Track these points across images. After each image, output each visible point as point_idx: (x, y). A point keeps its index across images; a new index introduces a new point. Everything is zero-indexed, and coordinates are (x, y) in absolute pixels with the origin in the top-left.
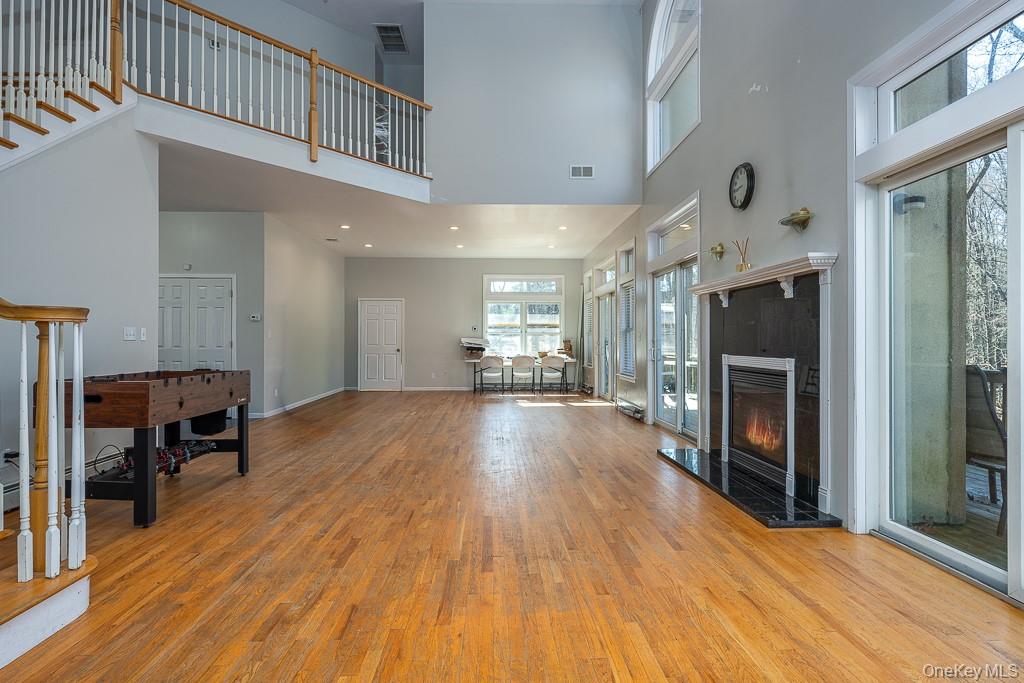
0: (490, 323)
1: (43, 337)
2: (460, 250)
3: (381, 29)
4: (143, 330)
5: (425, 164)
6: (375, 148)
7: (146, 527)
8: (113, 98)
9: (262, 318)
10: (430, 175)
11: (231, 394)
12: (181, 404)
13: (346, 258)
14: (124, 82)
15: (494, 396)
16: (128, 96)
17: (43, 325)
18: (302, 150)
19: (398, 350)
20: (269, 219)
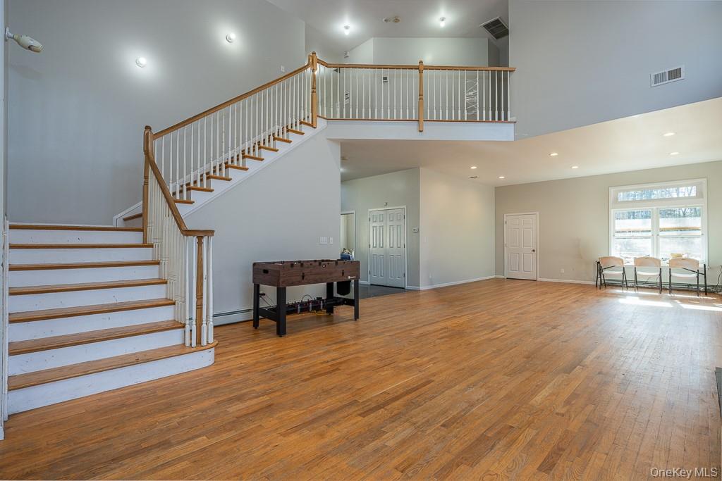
0: (617, 228)
1: (200, 243)
2: (576, 170)
3: (487, 26)
4: (331, 239)
5: (509, 112)
6: (466, 111)
7: (281, 337)
8: (312, 126)
9: (419, 230)
10: (514, 119)
11: (343, 273)
12: (303, 277)
13: (496, 188)
14: (318, 116)
15: (619, 291)
16: (321, 124)
17: (200, 238)
18: (413, 127)
19: (534, 251)
20: (423, 171)
